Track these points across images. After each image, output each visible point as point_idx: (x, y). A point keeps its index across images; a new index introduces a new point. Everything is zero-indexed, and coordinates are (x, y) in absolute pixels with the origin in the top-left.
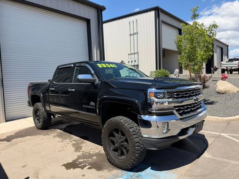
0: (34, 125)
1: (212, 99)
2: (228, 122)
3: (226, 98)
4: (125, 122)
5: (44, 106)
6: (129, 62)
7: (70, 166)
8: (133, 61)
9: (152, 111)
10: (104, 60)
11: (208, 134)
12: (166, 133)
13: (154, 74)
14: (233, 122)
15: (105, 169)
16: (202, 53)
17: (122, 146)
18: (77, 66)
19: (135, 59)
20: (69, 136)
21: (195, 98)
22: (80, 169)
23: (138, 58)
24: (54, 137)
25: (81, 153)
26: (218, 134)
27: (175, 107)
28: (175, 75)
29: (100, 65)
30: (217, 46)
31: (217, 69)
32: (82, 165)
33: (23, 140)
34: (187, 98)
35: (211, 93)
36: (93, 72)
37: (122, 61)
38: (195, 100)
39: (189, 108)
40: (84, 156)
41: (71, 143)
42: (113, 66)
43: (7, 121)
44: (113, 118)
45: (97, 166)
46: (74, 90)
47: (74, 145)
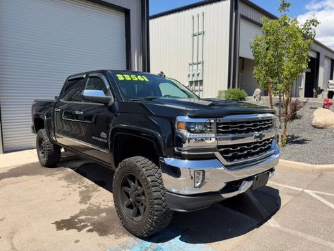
0: (38, 160)
1: (303, 136)
2: (321, 173)
3: (325, 135)
4: (142, 166)
5: (49, 134)
6: (189, 76)
7: (63, 225)
8: (196, 75)
9: (183, 153)
10: (149, 71)
11: (285, 189)
12: (200, 186)
13: (223, 94)
14: (329, 173)
15: (111, 234)
16: (291, 64)
17: (139, 202)
18: (90, 77)
19: (199, 71)
20: (80, 179)
21: (257, 134)
22: (76, 230)
23: (203, 70)
24: (60, 179)
25: (88, 205)
26: (301, 190)
27: (219, 147)
28: (255, 97)
29: (120, 77)
30: (326, 56)
31: (322, 90)
32: (82, 224)
33: (16, 181)
34: (244, 134)
35: (304, 126)
36: (108, 87)
37: (162, 72)
38: (256, 137)
39: (246, 149)
40: (89, 212)
41: (79, 190)
42: (142, 79)
43: (5, 152)
44: (127, 159)
45: (102, 229)
46: (82, 113)
47: (81, 193)
